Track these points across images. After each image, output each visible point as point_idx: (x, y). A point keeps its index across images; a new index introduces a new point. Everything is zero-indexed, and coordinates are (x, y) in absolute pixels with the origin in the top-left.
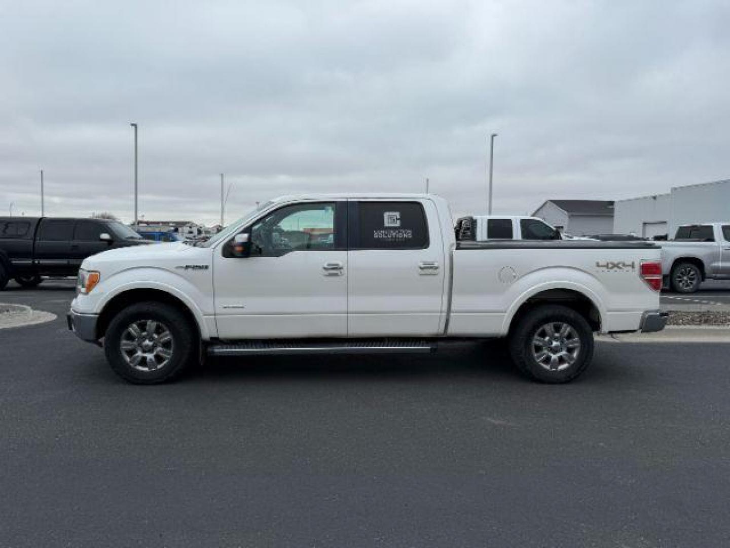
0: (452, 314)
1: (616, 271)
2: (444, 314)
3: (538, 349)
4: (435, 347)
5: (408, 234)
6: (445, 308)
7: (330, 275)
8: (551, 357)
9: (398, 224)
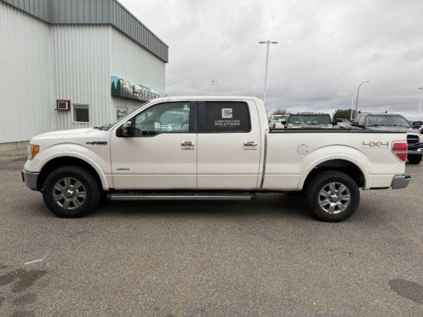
0: (265, 175)
1: (376, 148)
2: (261, 176)
3: (323, 198)
4: (254, 197)
5: (237, 123)
6: (261, 171)
7: (186, 149)
8: (330, 205)
9: (231, 116)
